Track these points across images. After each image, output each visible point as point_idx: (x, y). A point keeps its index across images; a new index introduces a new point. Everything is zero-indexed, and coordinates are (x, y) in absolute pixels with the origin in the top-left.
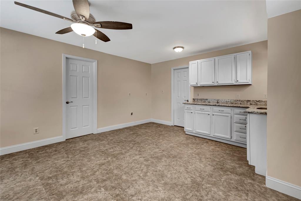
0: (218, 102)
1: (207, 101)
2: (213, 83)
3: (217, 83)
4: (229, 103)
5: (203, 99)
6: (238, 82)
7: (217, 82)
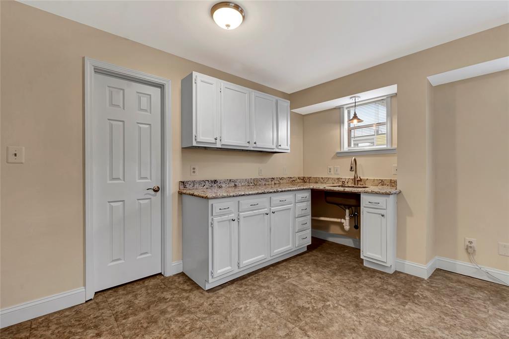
0: (235, 185)
1: (215, 185)
2: (248, 145)
3: (255, 145)
4: (252, 184)
5: (208, 181)
6: (280, 147)
7: (255, 143)
